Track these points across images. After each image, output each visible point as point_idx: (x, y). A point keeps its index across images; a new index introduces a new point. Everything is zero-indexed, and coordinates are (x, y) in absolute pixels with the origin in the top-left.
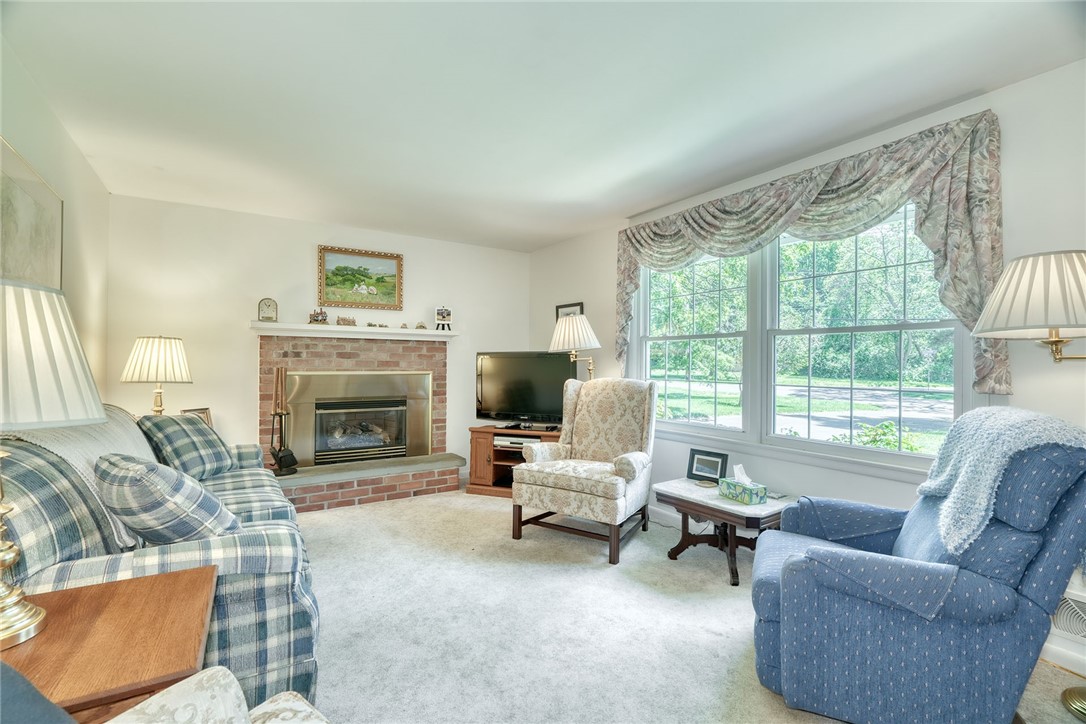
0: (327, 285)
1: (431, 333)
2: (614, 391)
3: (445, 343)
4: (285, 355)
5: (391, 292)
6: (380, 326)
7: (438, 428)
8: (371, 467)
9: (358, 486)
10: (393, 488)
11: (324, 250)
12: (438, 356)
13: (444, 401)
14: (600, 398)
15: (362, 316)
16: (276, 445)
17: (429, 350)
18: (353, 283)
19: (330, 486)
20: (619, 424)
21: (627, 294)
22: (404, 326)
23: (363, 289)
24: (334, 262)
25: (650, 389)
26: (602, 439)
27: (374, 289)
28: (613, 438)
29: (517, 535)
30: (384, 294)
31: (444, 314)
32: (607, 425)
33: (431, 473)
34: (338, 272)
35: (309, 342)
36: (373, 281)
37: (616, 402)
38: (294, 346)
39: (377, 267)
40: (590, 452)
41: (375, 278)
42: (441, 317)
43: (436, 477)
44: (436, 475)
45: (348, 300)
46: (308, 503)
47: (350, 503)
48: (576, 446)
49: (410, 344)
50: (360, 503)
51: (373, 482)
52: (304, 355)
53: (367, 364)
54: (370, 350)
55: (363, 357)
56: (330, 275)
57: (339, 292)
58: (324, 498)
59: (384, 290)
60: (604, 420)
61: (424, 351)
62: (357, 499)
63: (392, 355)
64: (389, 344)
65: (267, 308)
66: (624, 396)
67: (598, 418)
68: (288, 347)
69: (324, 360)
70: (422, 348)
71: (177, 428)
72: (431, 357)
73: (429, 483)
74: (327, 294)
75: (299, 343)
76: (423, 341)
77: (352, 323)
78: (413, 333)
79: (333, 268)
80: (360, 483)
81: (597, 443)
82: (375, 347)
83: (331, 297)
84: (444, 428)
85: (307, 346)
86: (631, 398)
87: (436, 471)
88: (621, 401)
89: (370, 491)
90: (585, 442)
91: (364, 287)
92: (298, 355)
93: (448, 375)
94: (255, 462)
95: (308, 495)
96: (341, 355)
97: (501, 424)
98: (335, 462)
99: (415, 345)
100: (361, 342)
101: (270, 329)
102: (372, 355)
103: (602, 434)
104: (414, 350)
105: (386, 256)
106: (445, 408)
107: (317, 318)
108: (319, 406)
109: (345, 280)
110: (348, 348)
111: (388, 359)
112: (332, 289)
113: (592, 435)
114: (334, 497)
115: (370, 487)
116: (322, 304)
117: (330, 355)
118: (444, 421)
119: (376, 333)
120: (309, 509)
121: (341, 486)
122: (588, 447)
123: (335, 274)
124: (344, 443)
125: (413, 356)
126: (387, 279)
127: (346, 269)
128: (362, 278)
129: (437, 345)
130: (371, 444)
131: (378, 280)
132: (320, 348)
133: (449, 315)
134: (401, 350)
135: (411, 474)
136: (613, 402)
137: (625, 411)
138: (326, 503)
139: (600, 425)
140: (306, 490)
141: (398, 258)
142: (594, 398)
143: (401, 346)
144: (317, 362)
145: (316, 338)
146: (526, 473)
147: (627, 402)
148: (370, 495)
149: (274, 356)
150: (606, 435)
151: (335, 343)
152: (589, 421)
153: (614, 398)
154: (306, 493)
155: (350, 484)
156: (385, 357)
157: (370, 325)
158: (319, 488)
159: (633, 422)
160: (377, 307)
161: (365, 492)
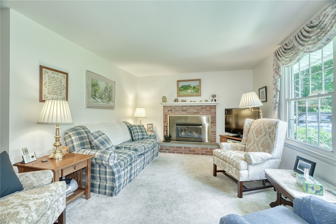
0: (179, 91)
1: (210, 103)
2: (263, 124)
3: (215, 106)
4: (169, 111)
5: (197, 91)
6: (194, 102)
7: (213, 134)
8: (189, 144)
9: (184, 148)
10: (194, 151)
11: (178, 81)
12: (213, 110)
13: (215, 125)
14: (257, 127)
15: (188, 99)
16: (165, 134)
17: (209, 108)
18: (186, 89)
19: (177, 147)
20: (263, 139)
21: (275, 80)
22: (201, 101)
23: (189, 91)
24: (181, 84)
25: (276, 124)
26: (255, 145)
27: (192, 91)
28: (259, 145)
29: (215, 175)
30: (195, 92)
31: (214, 96)
32: (258, 139)
33: (207, 149)
34: (182, 87)
35: (174, 107)
36: (192, 88)
37: (263, 129)
38: (171, 108)
39: (193, 84)
40: (250, 150)
41: (193, 87)
42: (213, 97)
43: (209, 150)
44: (209, 149)
45: (185, 95)
46: (171, 151)
47: (182, 153)
48: (246, 146)
49: (203, 107)
50: (184, 154)
51: (188, 148)
52: (173, 111)
53: (190, 113)
54: (191, 109)
55: (188, 111)
56: (180, 88)
57: (182, 93)
58: (175, 150)
59: (195, 90)
60: (257, 137)
61: (208, 109)
62: (184, 152)
63: (197, 110)
64: (196, 107)
65: (164, 99)
66: (267, 127)
67: (255, 135)
68: (169, 109)
69: (178, 112)
70: (207, 108)
71: (135, 127)
72: (210, 111)
73: (206, 152)
74: (179, 93)
75: (172, 107)
76: (207, 106)
77: (185, 101)
78: (204, 103)
79: (181, 86)
80: (185, 148)
81: (253, 146)
82: (192, 108)
83: (181, 94)
84: (216, 134)
85: (174, 108)
86: (270, 128)
87: (209, 148)
88: (265, 128)
89: (188, 151)
90: (249, 145)
91: (190, 90)
92: (172, 111)
93: (217, 117)
94: (153, 137)
95: (171, 149)
96: (183, 111)
97: (231, 135)
98: (181, 141)
99: (205, 107)
100: (188, 107)
101: (166, 104)
102: (191, 110)
103: (256, 142)
104: (204, 108)
105: (195, 80)
106: (216, 127)
107: (176, 100)
108: (177, 125)
109: (184, 89)
110: (185, 108)
111: (196, 111)
112: (181, 92)
113: (252, 142)
114: (177, 150)
115: (188, 149)
116: (178, 97)
117: (180, 111)
118: (215, 132)
119: (193, 104)
120: (171, 152)
121: (180, 148)
122: (250, 147)
123: (181, 88)
124: (184, 136)
125: (204, 110)
126: (196, 87)
127: (184, 86)
128: (189, 88)
129: (213, 107)
130: (192, 137)
131: (194, 88)
132: (177, 109)
133: (216, 96)
134: (200, 109)
135: (200, 148)
136: (262, 129)
137: (266, 133)
138: (175, 152)
139: (256, 138)
140: (170, 147)
141: (199, 80)
142: (255, 127)
143: (200, 107)
144: (176, 112)
145: (176, 106)
146: (216, 152)
147: (267, 130)
148: (188, 152)
149: (166, 111)
150: (257, 143)
151: (181, 107)
152: (252, 136)
153: (262, 128)
154: (170, 148)
155: (182, 147)
156: (195, 111)
157: (191, 101)
158: (173, 147)
159: (269, 139)
160: (193, 96)
161: (186, 151)
